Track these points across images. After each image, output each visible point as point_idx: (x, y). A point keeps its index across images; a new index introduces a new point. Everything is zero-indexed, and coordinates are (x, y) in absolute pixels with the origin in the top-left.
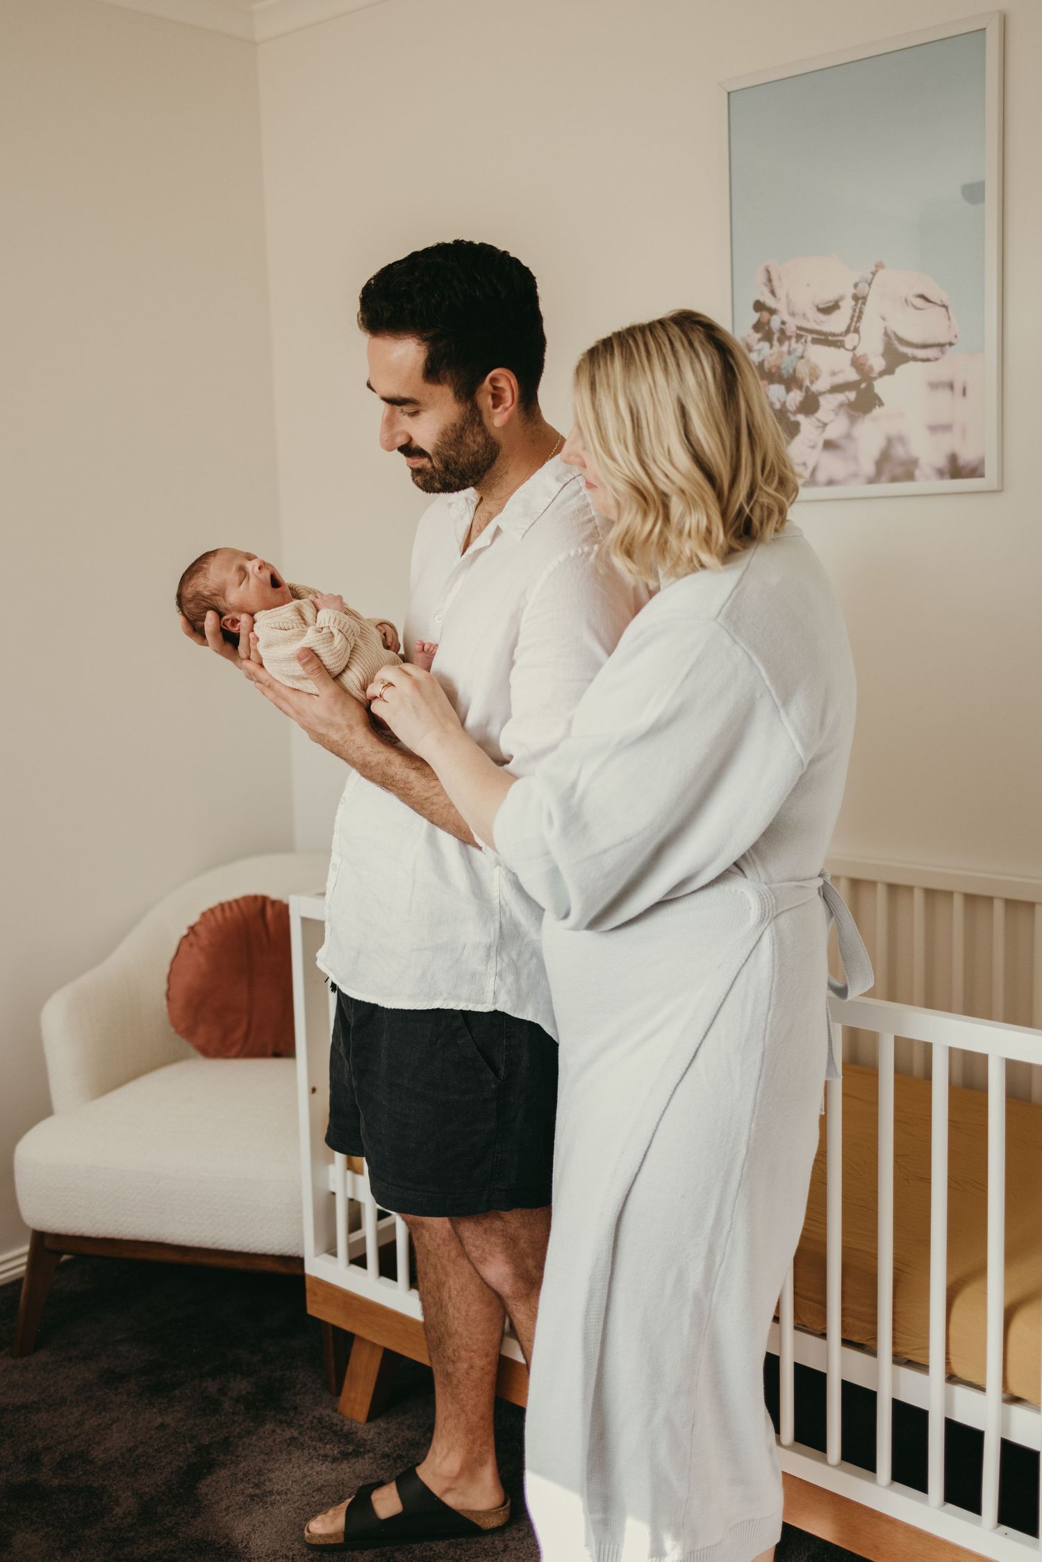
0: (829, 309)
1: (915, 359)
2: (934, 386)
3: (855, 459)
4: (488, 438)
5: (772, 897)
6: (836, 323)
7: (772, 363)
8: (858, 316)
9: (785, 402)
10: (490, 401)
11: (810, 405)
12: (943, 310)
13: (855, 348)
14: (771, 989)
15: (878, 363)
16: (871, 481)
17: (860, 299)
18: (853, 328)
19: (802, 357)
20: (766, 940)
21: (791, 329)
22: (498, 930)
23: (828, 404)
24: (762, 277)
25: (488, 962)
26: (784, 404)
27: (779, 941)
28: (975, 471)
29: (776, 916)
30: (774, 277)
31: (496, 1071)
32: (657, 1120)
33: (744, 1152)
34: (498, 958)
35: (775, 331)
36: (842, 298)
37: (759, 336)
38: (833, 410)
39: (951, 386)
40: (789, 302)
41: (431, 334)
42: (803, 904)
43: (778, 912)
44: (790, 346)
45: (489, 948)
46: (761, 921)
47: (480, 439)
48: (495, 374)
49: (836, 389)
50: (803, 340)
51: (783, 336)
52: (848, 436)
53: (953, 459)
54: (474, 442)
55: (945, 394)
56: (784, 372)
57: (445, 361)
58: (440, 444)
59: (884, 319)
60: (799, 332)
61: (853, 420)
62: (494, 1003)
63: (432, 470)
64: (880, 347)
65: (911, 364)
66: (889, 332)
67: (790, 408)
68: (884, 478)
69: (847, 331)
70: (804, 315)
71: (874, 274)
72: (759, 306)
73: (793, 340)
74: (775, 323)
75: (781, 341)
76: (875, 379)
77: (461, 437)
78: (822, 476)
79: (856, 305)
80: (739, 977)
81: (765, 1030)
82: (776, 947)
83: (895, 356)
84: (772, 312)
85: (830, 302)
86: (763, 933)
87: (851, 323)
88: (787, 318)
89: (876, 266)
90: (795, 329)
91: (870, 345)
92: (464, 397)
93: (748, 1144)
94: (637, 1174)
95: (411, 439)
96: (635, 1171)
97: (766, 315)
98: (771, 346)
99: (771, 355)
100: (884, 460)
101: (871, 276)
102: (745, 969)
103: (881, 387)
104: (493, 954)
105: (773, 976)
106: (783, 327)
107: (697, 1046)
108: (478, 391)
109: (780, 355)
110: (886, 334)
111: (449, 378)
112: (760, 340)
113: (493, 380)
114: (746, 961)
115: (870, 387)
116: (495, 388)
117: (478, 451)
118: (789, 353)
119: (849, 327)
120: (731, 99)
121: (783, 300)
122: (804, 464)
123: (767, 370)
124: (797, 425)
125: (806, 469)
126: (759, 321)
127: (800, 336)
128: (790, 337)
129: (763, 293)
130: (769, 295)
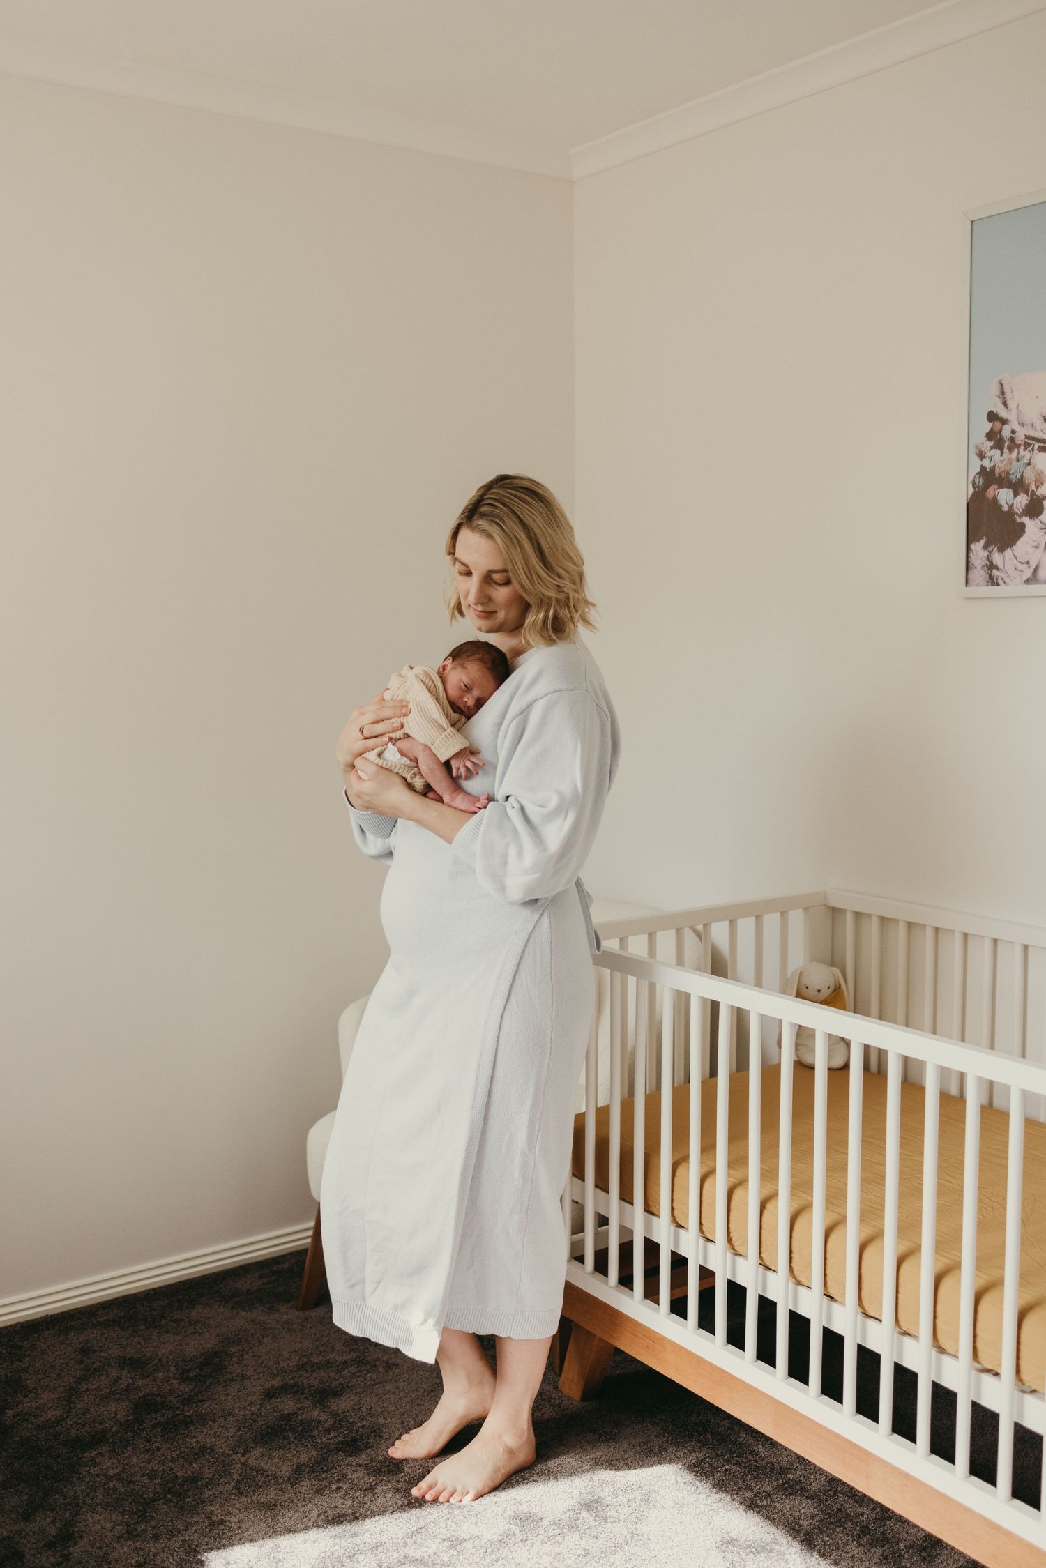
7: (1002, 469)
9: (1012, 505)
11: (1034, 508)
19: (1029, 464)
21: (1020, 437)
24: (997, 391)
26: (1011, 507)
30: (1007, 390)
35: (1005, 439)
37: (991, 443)
40: (1019, 413)
44: (1018, 453)
50: (1030, 448)
51: (1013, 444)
56: (1012, 477)
60: (1026, 440)
67: (1017, 511)
70: (1032, 425)
72: (992, 416)
73: (1022, 448)
74: (1006, 432)
75: (1010, 449)
84: (1004, 422)
88: (1016, 427)
90: (1024, 437)
97: (998, 424)
98: (1002, 453)
99: (1002, 461)
106: (1013, 436)
109: (1010, 462)
112: (992, 448)
118: (1018, 460)
120: (974, 227)
121: (1014, 411)
122: (1028, 563)
123: (997, 476)
124: (1023, 526)
125: (1029, 567)
126: (992, 429)
127: (1029, 445)
128: (1018, 446)
129: (996, 406)
130: (1002, 406)
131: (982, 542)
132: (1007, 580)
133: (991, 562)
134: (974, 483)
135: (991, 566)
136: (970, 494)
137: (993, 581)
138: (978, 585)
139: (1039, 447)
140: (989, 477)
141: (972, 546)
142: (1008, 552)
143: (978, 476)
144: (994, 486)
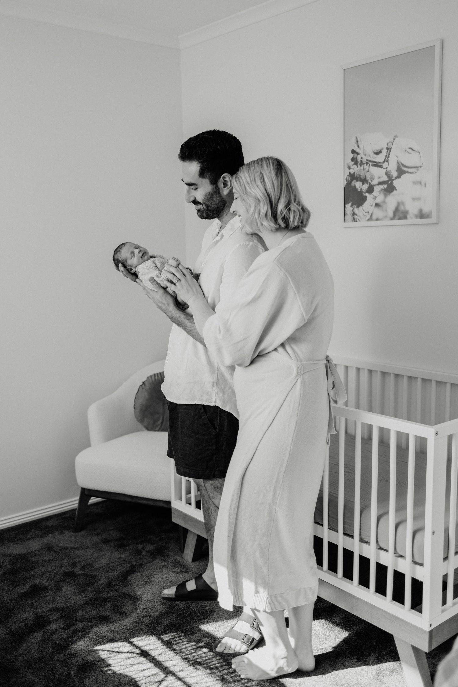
0: (378, 153)
1: (408, 172)
2: (415, 183)
3: (386, 210)
4: (222, 198)
5: (302, 367)
6: (380, 158)
7: (358, 174)
8: (388, 156)
9: (362, 188)
10: (222, 185)
11: (371, 190)
12: (418, 154)
13: (387, 168)
14: (300, 399)
15: (395, 174)
16: (392, 219)
17: (389, 149)
18: (386, 161)
19: (368, 171)
20: (299, 382)
21: (364, 160)
22: (216, 377)
23: (377, 189)
24: (354, 141)
25: (213, 388)
26: (361, 189)
27: (303, 383)
28: (428, 216)
29: (304, 373)
30: (359, 140)
31: (215, 429)
32: (258, 443)
33: (288, 456)
34: (217, 387)
35: (359, 161)
36: (382, 149)
37: (353, 163)
38: (379, 192)
39: (421, 183)
40: (364, 150)
41: (202, 160)
42: (314, 370)
43: (304, 372)
44: (364, 167)
45: (213, 383)
46: (297, 375)
47: (219, 199)
48: (225, 175)
49: (380, 184)
50: (368, 165)
51: (362, 163)
52: (384, 202)
53: (421, 211)
54: (217, 200)
55: (418, 186)
56: (362, 177)
57: (206, 170)
58: (204, 199)
59: (397, 157)
60: (367, 162)
61: (386, 196)
62: (215, 403)
63: (203, 209)
64: (395, 168)
65: (407, 174)
66: (399, 162)
67: (364, 191)
68: (396, 218)
69: (384, 162)
70: (369, 155)
71: (394, 140)
72: (353, 152)
73: (365, 165)
74: (359, 158)
75: (361, 165)
76: (394, 180)
77: (212, 198)
78: (374, 217)
79: (387, 151)
80: (289, 394)
81: (298, 414)
82: (302, 385)
83: (401, 172)
84: (358, 154)
85: (379, 150)
86: (298, 379)
87: (386, 158)
88: (363, 156)
89: (395, 137)
90: (366, 160)
91: (392, 167)
92: (213, 183)
93: (290, 453)
94: (250, 461)
95: (196, 198)
96: (250, 460)
97: (356, 155)
98: (357, 167)
99: (357, 170)
100: (396, 211)
101: (393, 140)
102: (291, 392)
103: (396, 183)
104: (215, 385)
105: (301, 395)
106: (362, 160)
107: (273, 418)
108: (218, 181)
109: (360, 170)
110: (398, 163)
111: (208, 176)
112: (353, 165)
113: (224, 178)
114: (291, 389)
115: (392, 183)
116: (225, 181)
117: (218, 203)
118: (364, 170)
119: (385, 160)
120: (345, 72)
121: (362, 149)
122: (368, 212)
123: (356, 176)
124: (366, 197)
125: (369, 214)
126: (353, 157)
127: (368, 163)
128: (364, 164)
129: (355, 147)
130: (357, 147)
131: (350, 204)
132: (360, 220)
133: (354, 212)
134: (346, 179)
135: (354, 214)
136: (345, 184)
137: (355, 220)
138: (349, 222)
139: (372, 164)
140: (353, 177)
141: (346, 206)
142: (361, 208)
143: (348, 177)
144: (354, 181)
